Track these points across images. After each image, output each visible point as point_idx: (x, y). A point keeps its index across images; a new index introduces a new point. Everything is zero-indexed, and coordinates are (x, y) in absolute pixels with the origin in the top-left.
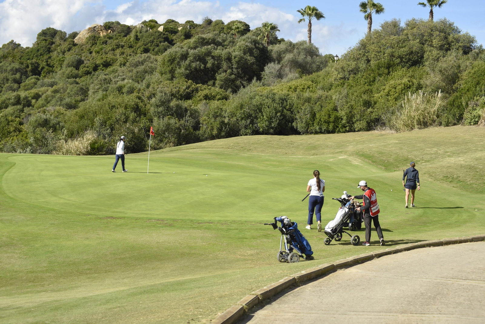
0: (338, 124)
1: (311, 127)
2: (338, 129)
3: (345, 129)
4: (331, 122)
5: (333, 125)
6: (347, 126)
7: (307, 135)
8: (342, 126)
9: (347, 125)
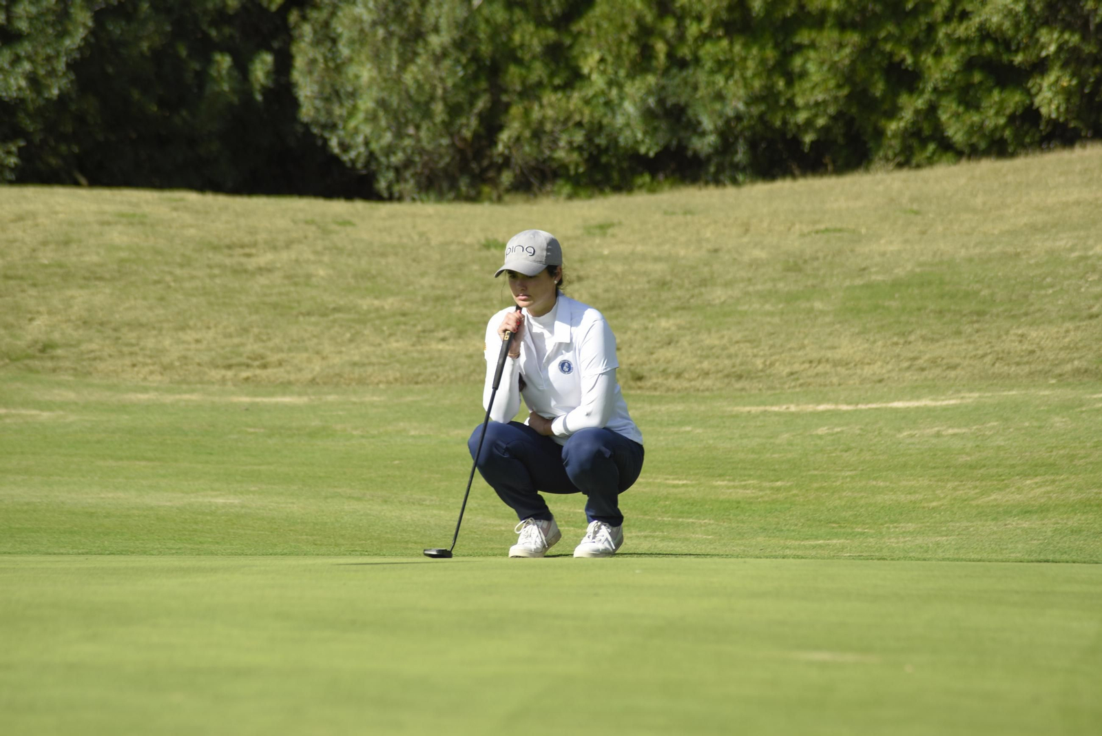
0: (917, 46)
1: (530, 92)
2: (911, 106)
3: (1015, 99)
4: (819, 21)
5: (844, 57)
6: (1041, 67)
7: (474, 199)
8: (969, 65)
9: (1050, 41)
